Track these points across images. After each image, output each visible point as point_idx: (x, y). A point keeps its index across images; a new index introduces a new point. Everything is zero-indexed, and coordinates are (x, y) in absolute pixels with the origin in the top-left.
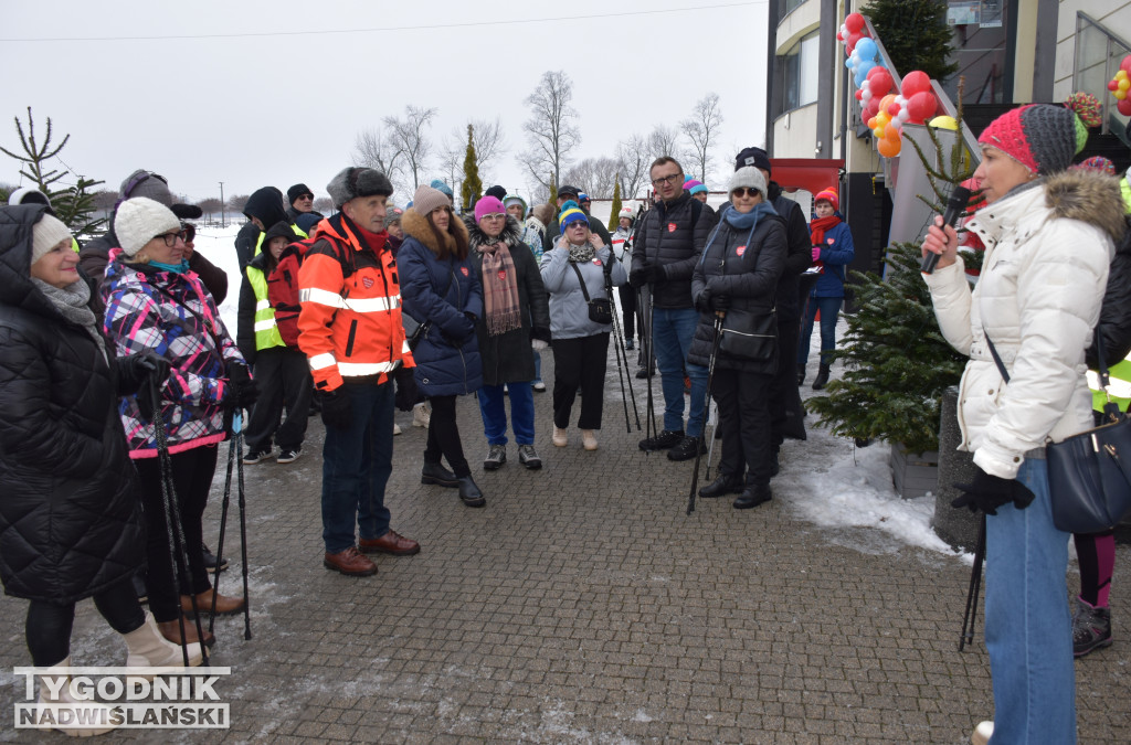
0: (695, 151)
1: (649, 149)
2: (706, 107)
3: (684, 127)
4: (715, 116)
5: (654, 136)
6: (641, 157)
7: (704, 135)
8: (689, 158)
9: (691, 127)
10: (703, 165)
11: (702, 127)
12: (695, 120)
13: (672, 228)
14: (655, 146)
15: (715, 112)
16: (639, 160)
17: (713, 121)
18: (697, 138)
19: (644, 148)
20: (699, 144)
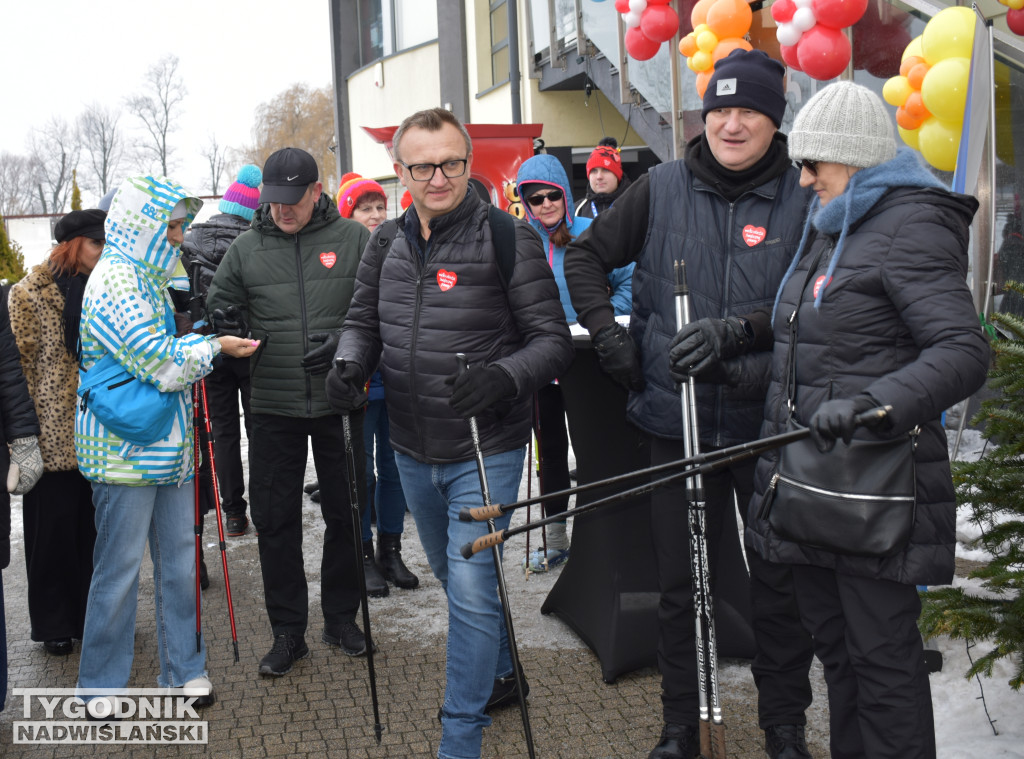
0: (150, 139)
1: (78, 138)
2: (159, 74)
3: (130, 104)
4: (175, 87)
5: (85, 119)
6: (66, 150)
7: (161, 115)
8: (141, 150)
9: (141, 104)
10: (164, 159)
11: (157, 103)
12: (147, 94)
13: (446, 281)
14: (88, 132)
15: (174, 81)
16: (64, 155)
17: (173, 94)
18: (151, 120)
19: (70, 136)
20: (154, 128)
